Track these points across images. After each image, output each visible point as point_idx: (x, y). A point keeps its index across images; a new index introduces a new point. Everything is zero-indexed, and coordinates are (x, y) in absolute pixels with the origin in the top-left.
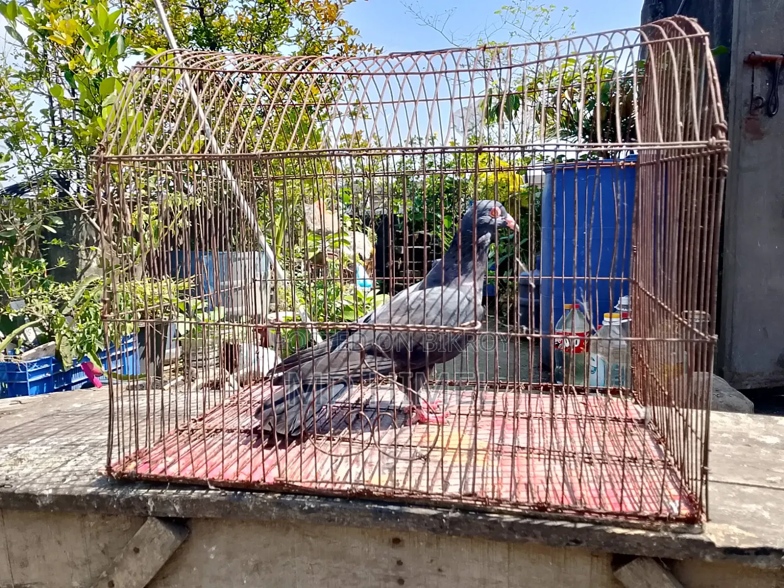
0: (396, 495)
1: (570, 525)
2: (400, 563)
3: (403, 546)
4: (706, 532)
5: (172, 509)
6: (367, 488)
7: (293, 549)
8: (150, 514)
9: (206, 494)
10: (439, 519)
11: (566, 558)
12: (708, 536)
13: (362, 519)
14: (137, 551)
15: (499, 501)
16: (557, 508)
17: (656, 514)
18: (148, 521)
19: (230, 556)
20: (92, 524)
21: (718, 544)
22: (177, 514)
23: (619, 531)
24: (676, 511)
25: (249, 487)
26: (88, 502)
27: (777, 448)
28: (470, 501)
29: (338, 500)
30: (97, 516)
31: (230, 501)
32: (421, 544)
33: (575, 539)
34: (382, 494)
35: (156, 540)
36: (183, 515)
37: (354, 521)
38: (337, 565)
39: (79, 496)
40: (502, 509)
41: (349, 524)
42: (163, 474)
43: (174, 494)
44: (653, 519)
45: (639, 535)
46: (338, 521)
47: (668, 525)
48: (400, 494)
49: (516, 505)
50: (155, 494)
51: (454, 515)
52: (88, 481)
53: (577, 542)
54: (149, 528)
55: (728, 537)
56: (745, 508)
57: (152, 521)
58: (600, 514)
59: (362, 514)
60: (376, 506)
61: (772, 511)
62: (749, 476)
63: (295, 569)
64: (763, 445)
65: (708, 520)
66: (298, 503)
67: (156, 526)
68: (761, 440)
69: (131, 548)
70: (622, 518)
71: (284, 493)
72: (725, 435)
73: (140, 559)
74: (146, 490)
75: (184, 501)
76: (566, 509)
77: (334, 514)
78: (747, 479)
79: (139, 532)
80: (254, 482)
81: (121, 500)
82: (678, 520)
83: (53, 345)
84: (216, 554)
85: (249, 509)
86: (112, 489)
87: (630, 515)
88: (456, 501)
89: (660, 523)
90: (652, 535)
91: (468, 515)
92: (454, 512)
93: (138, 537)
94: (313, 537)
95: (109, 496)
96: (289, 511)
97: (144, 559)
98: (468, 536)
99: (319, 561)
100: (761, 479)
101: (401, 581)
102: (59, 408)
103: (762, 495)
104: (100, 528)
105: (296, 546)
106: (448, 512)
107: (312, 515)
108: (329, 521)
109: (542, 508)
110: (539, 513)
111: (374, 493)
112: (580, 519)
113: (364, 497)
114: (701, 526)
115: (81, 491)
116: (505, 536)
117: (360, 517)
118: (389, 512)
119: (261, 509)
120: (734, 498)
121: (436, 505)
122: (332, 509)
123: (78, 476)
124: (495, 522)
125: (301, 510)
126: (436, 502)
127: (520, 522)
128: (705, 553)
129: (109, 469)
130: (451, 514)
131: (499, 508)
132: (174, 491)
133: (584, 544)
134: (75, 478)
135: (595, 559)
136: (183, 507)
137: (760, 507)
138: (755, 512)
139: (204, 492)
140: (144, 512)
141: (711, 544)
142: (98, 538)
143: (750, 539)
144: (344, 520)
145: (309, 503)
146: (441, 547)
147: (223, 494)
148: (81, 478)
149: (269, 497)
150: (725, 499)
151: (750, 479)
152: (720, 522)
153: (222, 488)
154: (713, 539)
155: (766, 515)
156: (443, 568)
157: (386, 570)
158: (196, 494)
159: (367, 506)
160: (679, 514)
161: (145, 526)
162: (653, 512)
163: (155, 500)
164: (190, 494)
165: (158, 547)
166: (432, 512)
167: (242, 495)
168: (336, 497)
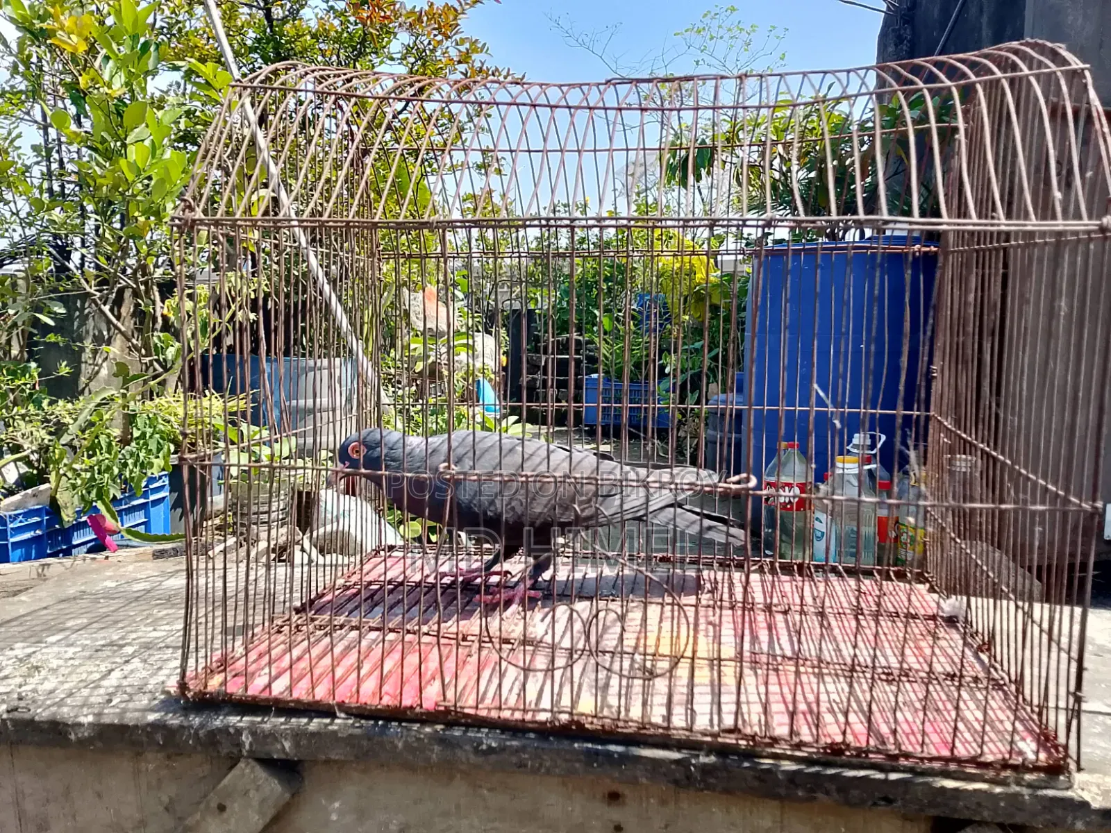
0: (620, 730)
1: (880, 776)
2: (618, 828)
3: (624, 804)
4: (1076, 786)
5: (279, 747)
6: (576, 718)
7: (458, 806)
9: (331, 724)
10: (684, 766)
11: (865, 822)
12: (1079, 792)
13: (569, 765)
14: (222, 808)
15: (775, 740)
16: (859, 751)
17: (1004, 759)
18: (242, 765)
19: (362, 814)
20: (151, 767)
21: (1096, 804)
22: (287, 754)
23: (950, 784)
24: (1032, 757)
25: (397, 715)
26: (149, 735)
28: (730, 740)
29: (533, 736)
30: (160, 755)
31: (368, 736)
32: (652, 801)
33: (884, 796)
34: (599, 728)
35: (252, 793)
36: (296, 755)
37: (557, 767)
38: (524, 831)
39: (136, 727)
40: (778, 751)
41: (548, 771)
42: (265, 695)
43: (282, 724)
44: (998, 766)
45: (980, 790)
46: (532, 766)
47: (1021, 775)
48: (626, 728)
49: (799, 746)
50: (253, 723)
51: (707, 760)
52: (146, 702)
53: (889, 801)
54: (243, 775)
57: (248, 764)
58: (922, 759)
59: (568, 757)
60: (590, 745)
65: (1079, 769)
66: (471, 740)
67: (253, 771)
69: (214, 805)
70: (953, 765)
71: (450, 725)
73: (226, 821)
74: (239, 718)
75: (297, 734)
76: (872, 752)
77: (526, 756)
79: (226, 781)
80: (406, 708)
81: (201, 733)
82: (1036, 769)
83: (46, 490)
84: (341, 813)
85: (396, 747)
86: (186, 716)
87: (967, 761)
88: (708, 739)
89: (1008, 773)
90: (998, 790)
91: (729, 761)
92: (707, 755)
93: (225, 786)
94: (490, 790)
95: (181, 727)
96: (459, 753)
97: (233, 820)
98: (727, 791)
99: (497, 824)
102: (83, 588)
104: (164, 772)
105: (462, 801)
106: (698, 756)
107: (493, 758)
108: (520, 767)
109: (836, 750)
111: (587, 726)
112: (893, 766)
113: (573, 731)
114: (1069, 778)
115: (137, 719)
116: (782, 791)
117: (566, 761)
118: (609, 754)
119: (413, 749)
121: (680, 745)
122: (523, 749)
123: (130, 695)
124: (768, 771)
125: (477, 751)
126: (679, 741)
127: (806, 771)
128: (1075, 818)
129: (183, 686)
130: (703, 759)
131: (774, 750)
132: (282, 720)
133: (899, 803)
134: (126, 697)
135: (908, 824)
136: (297, 744)
139: (327, 721)
140: (235, 750)
141: (1085, 805)
142: (159, 787)
144: (541, 765)
145: (490, 740)
146: (681, 805)
147: (357, 725)
148: (135, 698)
149: (428, 730)
153: (356, 716)
154: (1087, 797)
158: (316, 724)
159: (576, 745)
160: (1036, 760)
161: (235, 772)
162: (1000, 756)
163: (253, 733)
164: (306, 724)
165: (255, 803)
166: (675, 755)
167: (386, 727)
168: (528, 731)
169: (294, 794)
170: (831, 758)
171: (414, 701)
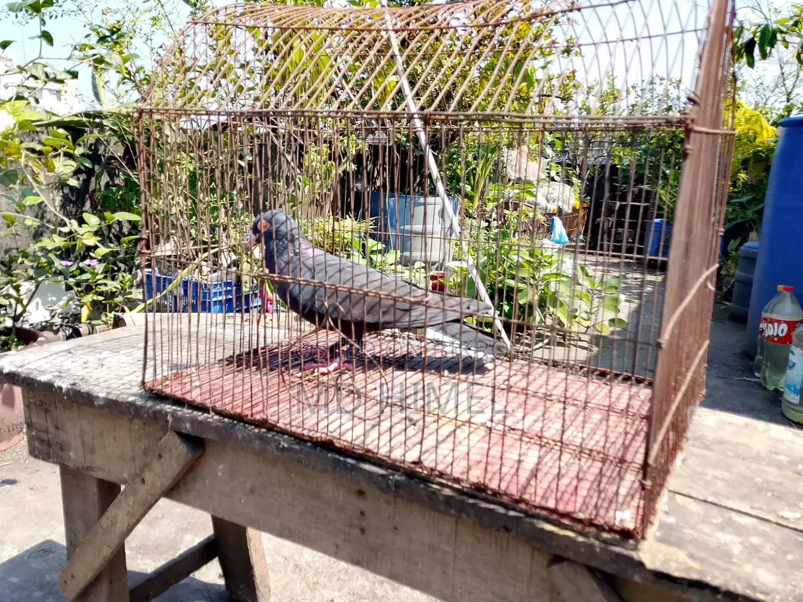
0: (354, 450)
1: (501, 510)
2: (363, 513)
3: (366, 499)
4: (640, 550)
5: (184, 426)
6: (330, 438)
7: (279, 481)
8: (170, 427)
9: (208, 417)
10: (386, 479)
11: (508, 544)
12: (641, 555)
13: (324, 466)
14: (160, 456)
15: (441, 474)
16: (495, 493)
17: (591, 519)
18: (169, 433)
19: (233, 476)
20: (137, 427)
21: (649, 566)
22: (188, 431)
23: (548, 527)
25: (241, 419)
28: (416, 469)
29: (308, 444)
31: (226, 427)
32: (381, 500)
33: (505, 526)
34: (343, 447)
35: (173, 450)
36: (194, 433)
37: (317, 466)
38: (312, 503)
39: (122, 403)
40: (443, 481)
41: (313, 467)
42: (183, 395)
43: (189, 413)
44: (587, 524)
45: (568, 536)
46: (305, 463)
47: (600, 533)
49: (457, 480)
50: (175, 410)
51: (399, 479)
52: (135, 391)
53: (507, 530)
54: (170, 439)
55: (667, 561)
56: (716, 537)
57: (171, 433)
58: (536, 507)
59: (324, 461)
60: (336, 456)
61: (749, 547)
66: (275, 441)
67: (174, 438)
69: (157, 454)
70: (556, 516)
71: (268, 430)
72: (782, 458)
73: (163, 464)
74: (170, 406)
75: (193, 421)
77: (302, 456)
78: (753, 508)
79: (162, 441)
80: (245, 415)
81: (150, 411)
82: (611, 530)
84: (223, 472)
85: (238, 437)
86: (146, 401)
87: (564, 515)
89: (592, 530)
90: (581, 539)
91: (412, 482)
92: (400, 476)
93: (161, 444)
94: (295, 474)
95: (141, 407)
96: (268, 446)
97: (165, 465)
98: (410, 501)
100: (774, 512)
101: (363, 531)
103: (755, 528)
104: (142, 432)
105: (282, 479)
106: (395, 474)
107: (286, 453)
108: (299, 462)
109: (479, 490)
111: (336, 444)
112: (514, 507)
113: (327, 446)
114: (635, 542)
115: (125, 399)
117: (323, 463)
118: (345, 464)
119: (248, 440)
120: (716, 524)
121: (388, 467)
122: (301, 451)
124: (434, 493)
125: (277, 448)
127: (457, 498)
128: (634, 572)
129: (143, 383)
130: (396, 477)
131: (440, 480)
132: (190, 411)
133: (513, 533)
134: (128, 386)
135: (536, 552)
136: (192, 426)
137: (737, 540)
138: (725, 544)
140: (165, 425)
141: (641, 564)
142: (140, 441)
143: (690, 569)
144: (310, 463)
145: (285, 442)
147: (222, 421)
149: (256, 430)
150: (704, 523)
151: (760, 509)
153: (222, 415)
154: (646, 559)
155: (737, 550)
156: (399, 527)
157: (351, 518)
159: (329, 455)
161: (166, 437)
162: (588, 516)
163: (173, 416)
164: (200, 416)
165: (175, 457)
166: (382, 472)
167: (236, 425)
168: (308, 441)
169: (200, 457)
170: (476, 493)
171: (249, 413)
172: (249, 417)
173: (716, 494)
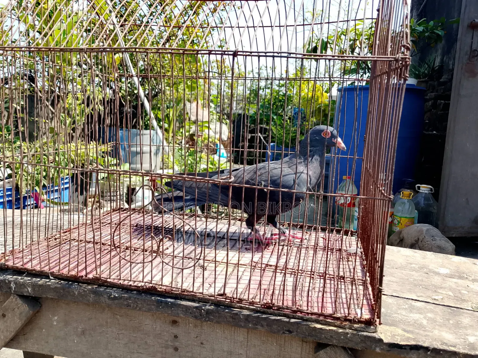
0: (173, 292)
1: (287, 320)
2: (176, 337)
3: (178, 326)
4: (379, 332)
5: (26, 290)
6: (154, 285)
7: (107, 322)
8: (13, 292)
9: (48, 282)
10: (199, 310)
11: (285, 341)
12: (380, 335)
13: (149, 306)
14: (4, 316)
15: (241, 301)
16: (279, 308)
17: (346, 316)
18: (12, 297)
19: (66, 323)
21: (385, 341)
22: (30, 294)
23: (319, 326)
24: (359, 316)
25: (76, 280)
27: (446, 277)
28: (220, 298)
29: (135, 292)
31: (63, 288)
32: (191, 325)
33: (289, 329)
34: (164, 290)
35: (16, 310)
36: (34, 294)
37: (144, 307)
38: (135, 335)
40: (242, 305)
41: (140, 309)
42: (22, 267)
43: (29, 280)
44: (343, 320)
45: (332, 330)
46: (133, 306)
47: (352, 325)
48: (175, 291)
49: (252, 303)
50: (17, 279)
51: (210, 308)
53: (290, 332)
54: (12, 302)
55: (393, 336)
56: (411, 317)
57: (14, 297)
58: (308, 313)
59: (149, 303)
60: (159, 298)
61: (429, 319)
62: (421, 294)
63: (107, 335)
64: (438, 274)
65: (380, 324)
66: (108, 293)
67: (16, 300)
68: (436, 270)
69: (1, 314)
70: (322, 317)
71: (100, 286)
72: (413, 265)
73: (6, 322)
74: (11, 276)
75: (34, 285)
76: (285, 309)
77: (131, 302)
78: (418, 296)
79: (6, 303)
80: (80, 277)
82: (360, 322)
84: (58, 321)
85: (75, 294)
87: (327, 316)
88: (212, 298)
89: (347, 323)
90: (341, 331)
91: (219, 308)
92: (210, 306)
93: (5, 306)
94: (120, 316)
96: (102, 298)
97: (9, 322)
98: (218, 322)
99: (123, 332)
100: (429, 297)
101: (176, 349)
103: (426, 308)
105: (109, 320)
106: (206, 305)
107: (116, 301)
108: (127, 306)
109: (268, 307)
110: (266, 310)
111: (158, 289)
112: (293, 316)
113: (151, 291)
114: (376, 328)
116: (243, 324)
118: (167, 303)
119: (83, 295)
120: (406, 309)
121: (200, 300)
122: (130, 298)
124: (236, 314)
125: (109, 298)
126: (199, 298)
127: (253, 315)
128: (376, 346)
130: (207, 307)
131: (240, 305)
132: (29, 278)
133: (295, 333)
135: (305, 344)
136: (33, 289)
137: (422, 316)
138: (417, 320)
139: (48, 280)
140: (9, 290)
141: (381, 340)
143: (408, 339)
144: (137, 306)
146: (204, 328)
147: (60, 283)
149: (90, 287)
150: (399, 309)
151: (422, 296)
152: (391, 325)
153: (59, 279)
154: (383, 337)
155: (425, 322)
156: (204, 342)
157: (167, 341)
158: (42, 281)
159: (153, 298)
160: (361, 318)
161: (10, 300)
162: (343, 315)
163: (16, 283)
164: (39, 281)
165: (17, 314)
166: (196, 305)
167: (71, 284)
168: (135, 290)
169: (38, 312)
171: (83, 273)
172: (84, 277)
173: (395, 291)
